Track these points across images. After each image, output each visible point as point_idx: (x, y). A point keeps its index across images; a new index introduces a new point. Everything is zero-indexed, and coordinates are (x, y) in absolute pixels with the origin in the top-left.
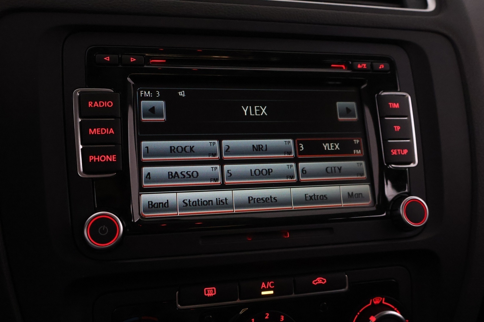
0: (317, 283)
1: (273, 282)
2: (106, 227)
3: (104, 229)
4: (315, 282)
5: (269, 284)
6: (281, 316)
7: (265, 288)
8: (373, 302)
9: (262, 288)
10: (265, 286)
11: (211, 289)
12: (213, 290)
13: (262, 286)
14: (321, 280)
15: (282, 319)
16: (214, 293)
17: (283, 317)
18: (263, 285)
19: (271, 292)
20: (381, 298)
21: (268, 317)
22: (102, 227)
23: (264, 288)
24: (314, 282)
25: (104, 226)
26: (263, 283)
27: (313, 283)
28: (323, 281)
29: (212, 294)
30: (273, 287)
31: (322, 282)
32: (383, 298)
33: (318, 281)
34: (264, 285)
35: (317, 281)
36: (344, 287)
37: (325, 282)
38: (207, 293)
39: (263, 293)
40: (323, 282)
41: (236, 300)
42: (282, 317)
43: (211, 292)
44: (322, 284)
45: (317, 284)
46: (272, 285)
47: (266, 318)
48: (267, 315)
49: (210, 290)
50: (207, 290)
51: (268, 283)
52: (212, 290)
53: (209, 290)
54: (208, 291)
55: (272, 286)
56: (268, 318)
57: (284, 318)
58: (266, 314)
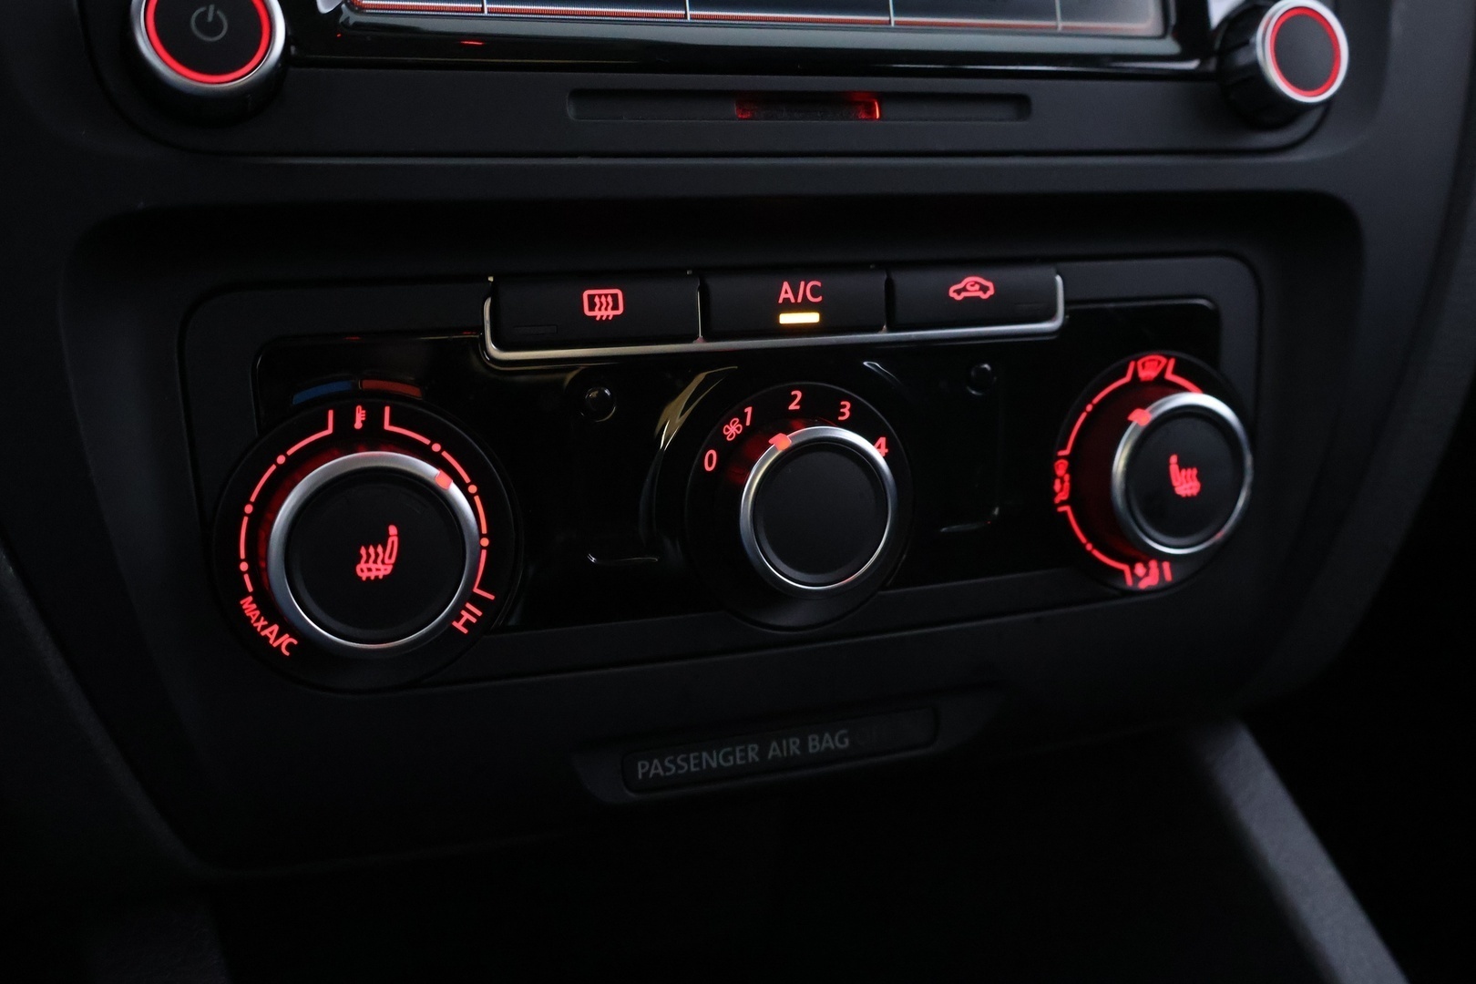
0: (964, 294)
1: (819, 284)
2: (219, 12)
3: (210, 18)
4: (958, 292)
5: (806, 288)
6: (842, 403)
7: (793, 300)
8: (1135, 373)
9: (781, 301)
10: (790, 295)
11: (606, 296)
12: (615, 297)
13: (783, 296)
14: (977, 287)
15: (843, 414)
16: (615, 307)
17: (848, 405)
18: (786, 292)
19: (813, 318)
20: (1164, 360)
21: (797, 405)
22: (202, 9)
23: (787, 300)
24: (954, 291)
25: (212, 8)
26: (786, 286)
27: (952, 294)
28: (984, 289)
29: (611, 313)
30: (820, 299)
31: (980, 294)
32: (1168, 358)
33: (968, 287)
34: (789, 291)
35: (964, 289)
36: (1050, 316)
37: (991, 292)
38: (592, 307)
39: (786, 319)
40: (985, 293)
41: (691, 338)
42: (844, 406)
43: (608, 304)
44: (978, 298)
45: (965, 298)
46: (815, 292)
47: (793, 407)
48: (796, 396)
49: (603, 299)
50: (591, 298)
51: (802, 283)
52: (610, 299)
53: (600, 296)
54: (597, 300)
55: (814, 295)
56: (798, 407)
57: (850, 410)
58: (793, 393)
